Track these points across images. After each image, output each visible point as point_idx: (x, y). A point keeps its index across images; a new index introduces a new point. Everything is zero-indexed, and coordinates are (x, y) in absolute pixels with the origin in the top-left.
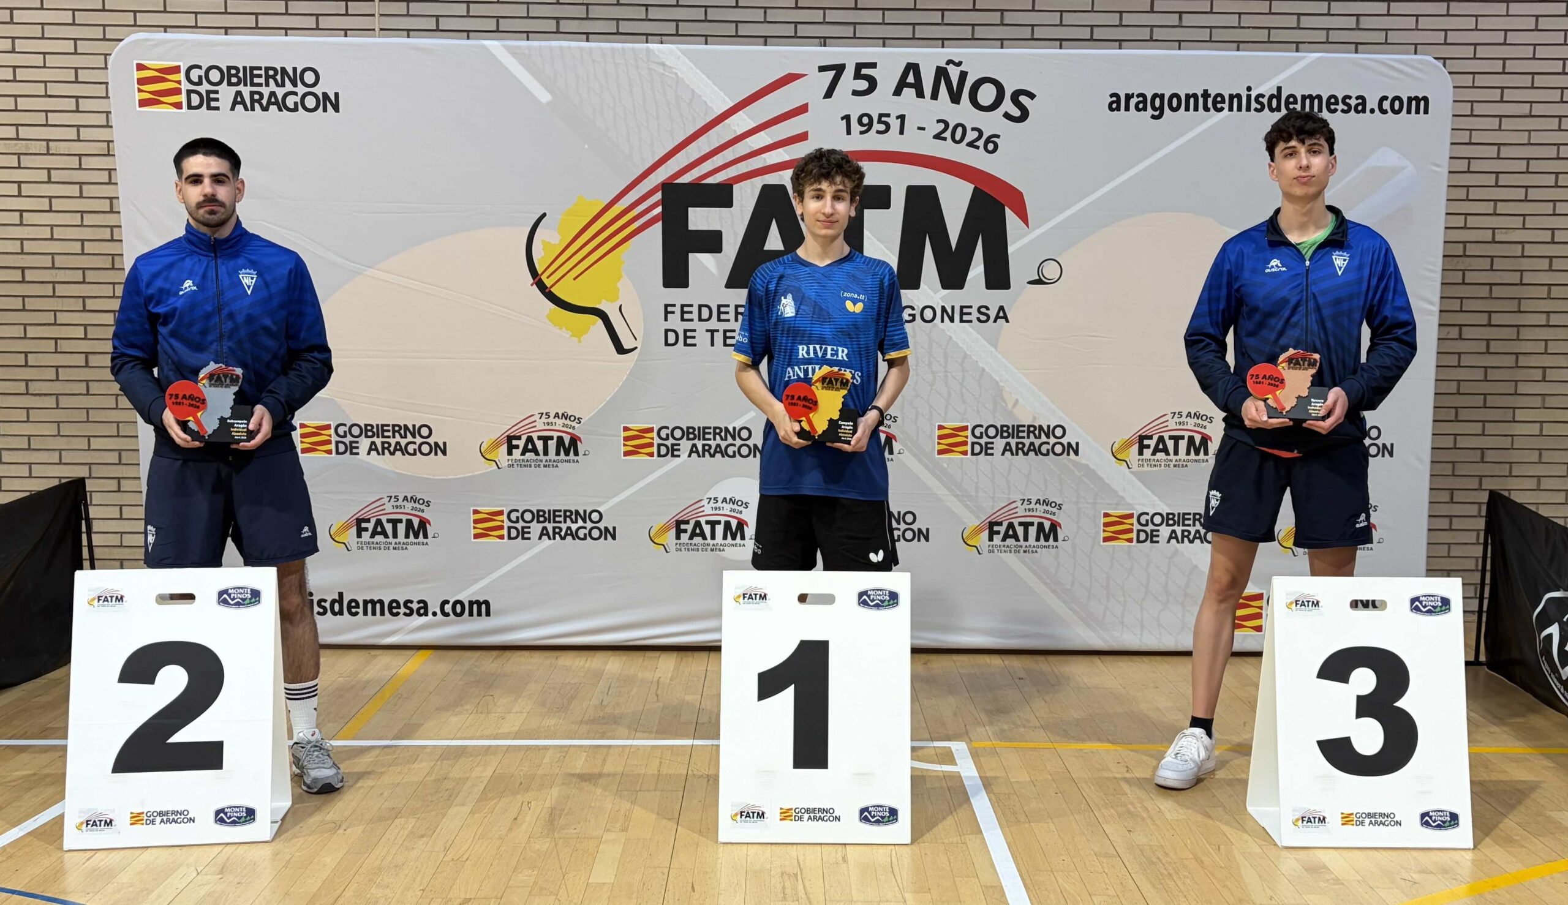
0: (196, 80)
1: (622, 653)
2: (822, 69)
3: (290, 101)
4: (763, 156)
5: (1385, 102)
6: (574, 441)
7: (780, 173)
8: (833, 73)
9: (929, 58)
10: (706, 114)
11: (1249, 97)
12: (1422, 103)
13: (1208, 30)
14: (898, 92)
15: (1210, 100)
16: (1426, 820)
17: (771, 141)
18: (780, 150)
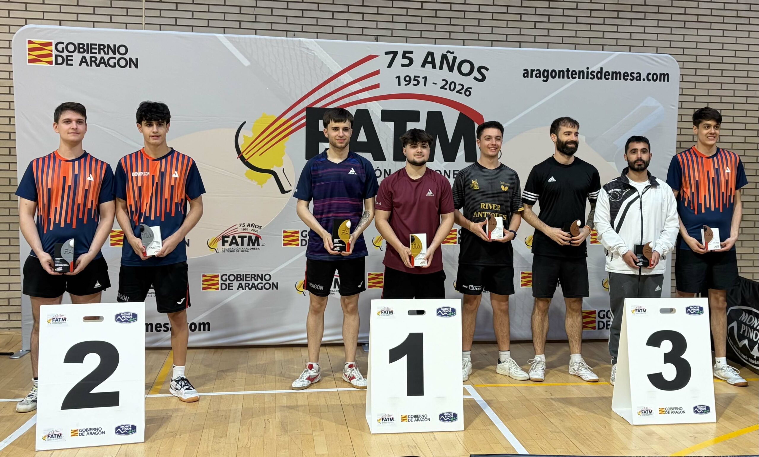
0: (60, 49)
2: (387, 53)
3: (112, 62)
4: (357, 95)
5: (649, 76)
6: (258, 238)
7: (366, 103)
8: (392, 55)
9: (439, 50)
10: (329, 74)
11: (588, 72)
12: (666, 76)
13: (561, 38)
14: (423, 66)
15: (570, 73)
16: (696, 410)
17: (361, 88)
18: (366, 92)
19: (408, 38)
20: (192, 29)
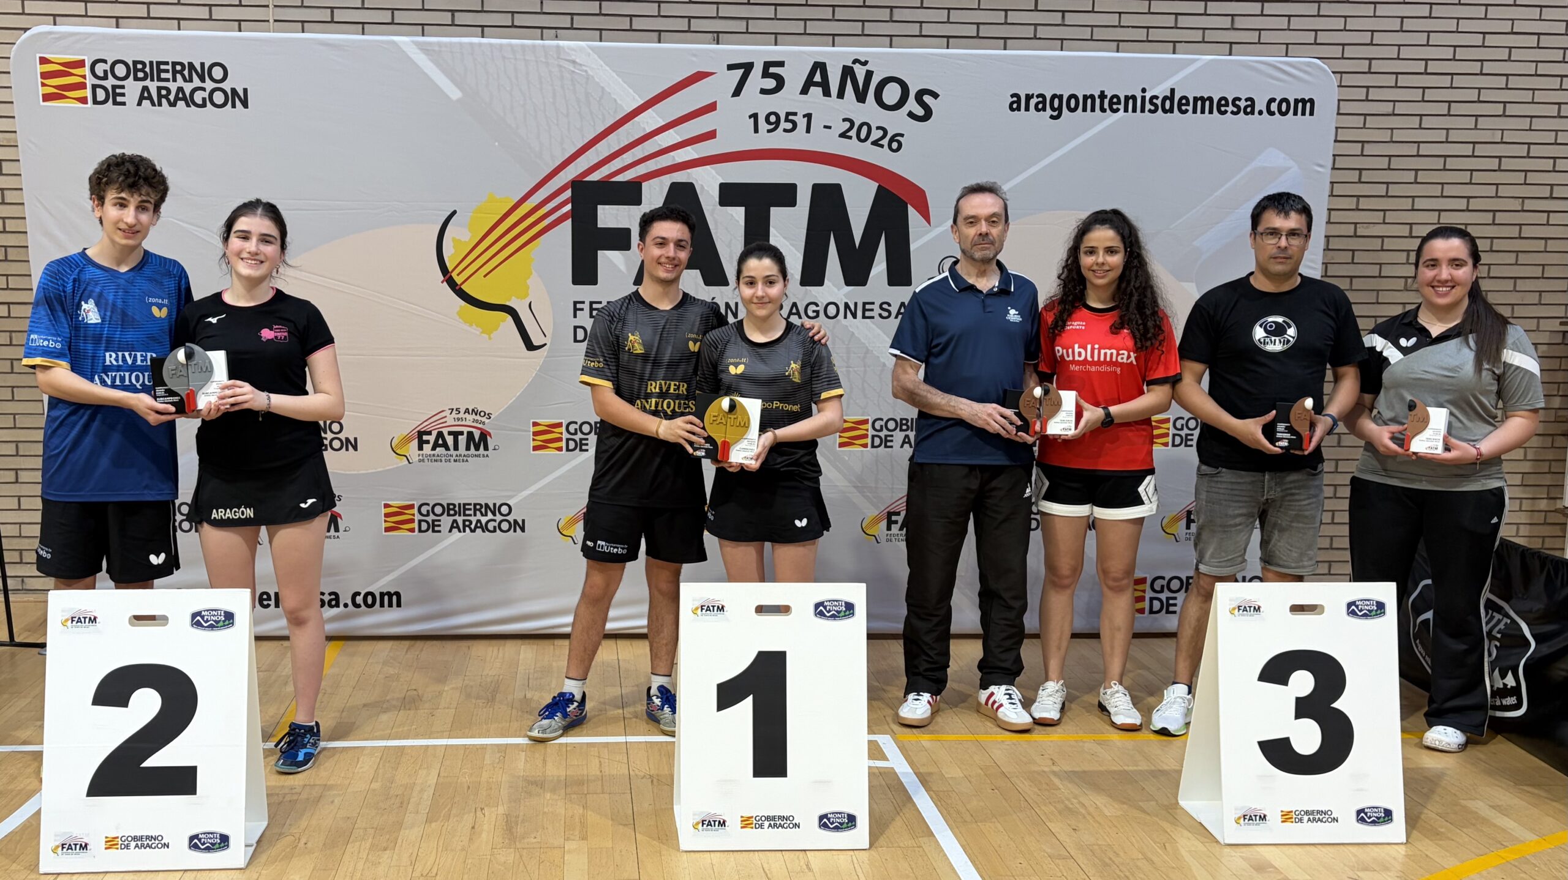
0: (101, 74)
1: (531, 641)
2: (731, 67)
3: (198, 97)
4: (672, 154)
5: (1273, 104)
6: (484, 435)
7: (688, 171)
8: (741, 71)
9: (836, 57)
10: (615, 112)
11: (1143, 98)
12: (1308, 105)
13: (1089, 29)
14: (805, 91)
15: (1106, 101)
16: (1362, 816)
17: (679, 139)
18: (689, 148)
19: (779, 36)
20: (363, 29)
